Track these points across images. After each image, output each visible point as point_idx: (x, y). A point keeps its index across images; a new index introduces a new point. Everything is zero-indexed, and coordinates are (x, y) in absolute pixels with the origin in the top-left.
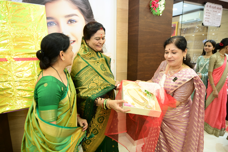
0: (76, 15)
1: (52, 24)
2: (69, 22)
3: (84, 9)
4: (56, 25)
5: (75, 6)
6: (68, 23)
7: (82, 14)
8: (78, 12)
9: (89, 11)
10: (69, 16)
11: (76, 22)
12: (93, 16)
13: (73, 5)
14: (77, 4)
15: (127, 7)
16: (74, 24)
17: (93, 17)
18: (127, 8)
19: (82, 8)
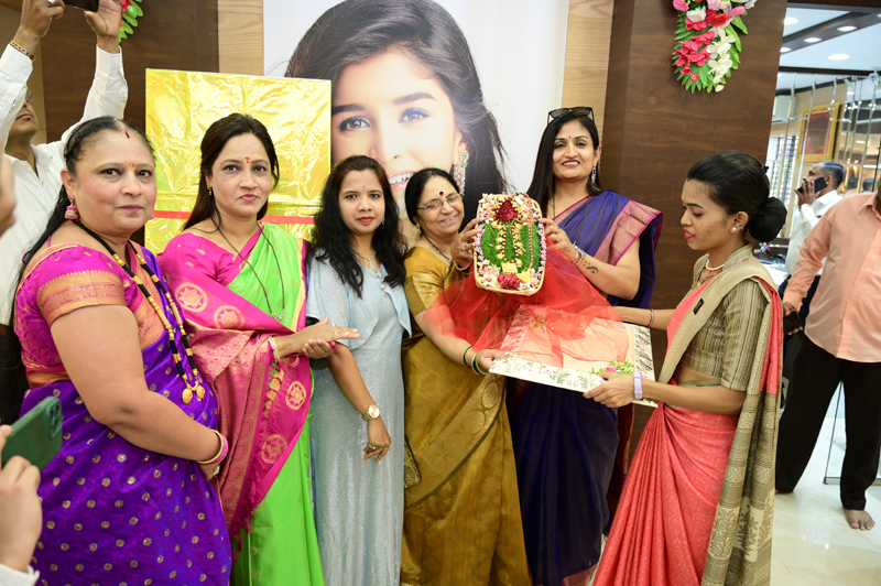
0: (428, 96)
1: (358, 123)
2: (406, 118)
3: (454, 77)
4: (369, 125)
5: (426, 70)
6: (401, 120)
7: (447, 93)
8: (432, 87)
9: (467, 81)
10: (407, 99)
11: (425, 116)
12: (481, 95)
13: (421, 66)
14: (432, 63)
15: (602, 63)
16: (422, 123)
17: (481, 100)
18: (605, 66)
19: (447, 75)
